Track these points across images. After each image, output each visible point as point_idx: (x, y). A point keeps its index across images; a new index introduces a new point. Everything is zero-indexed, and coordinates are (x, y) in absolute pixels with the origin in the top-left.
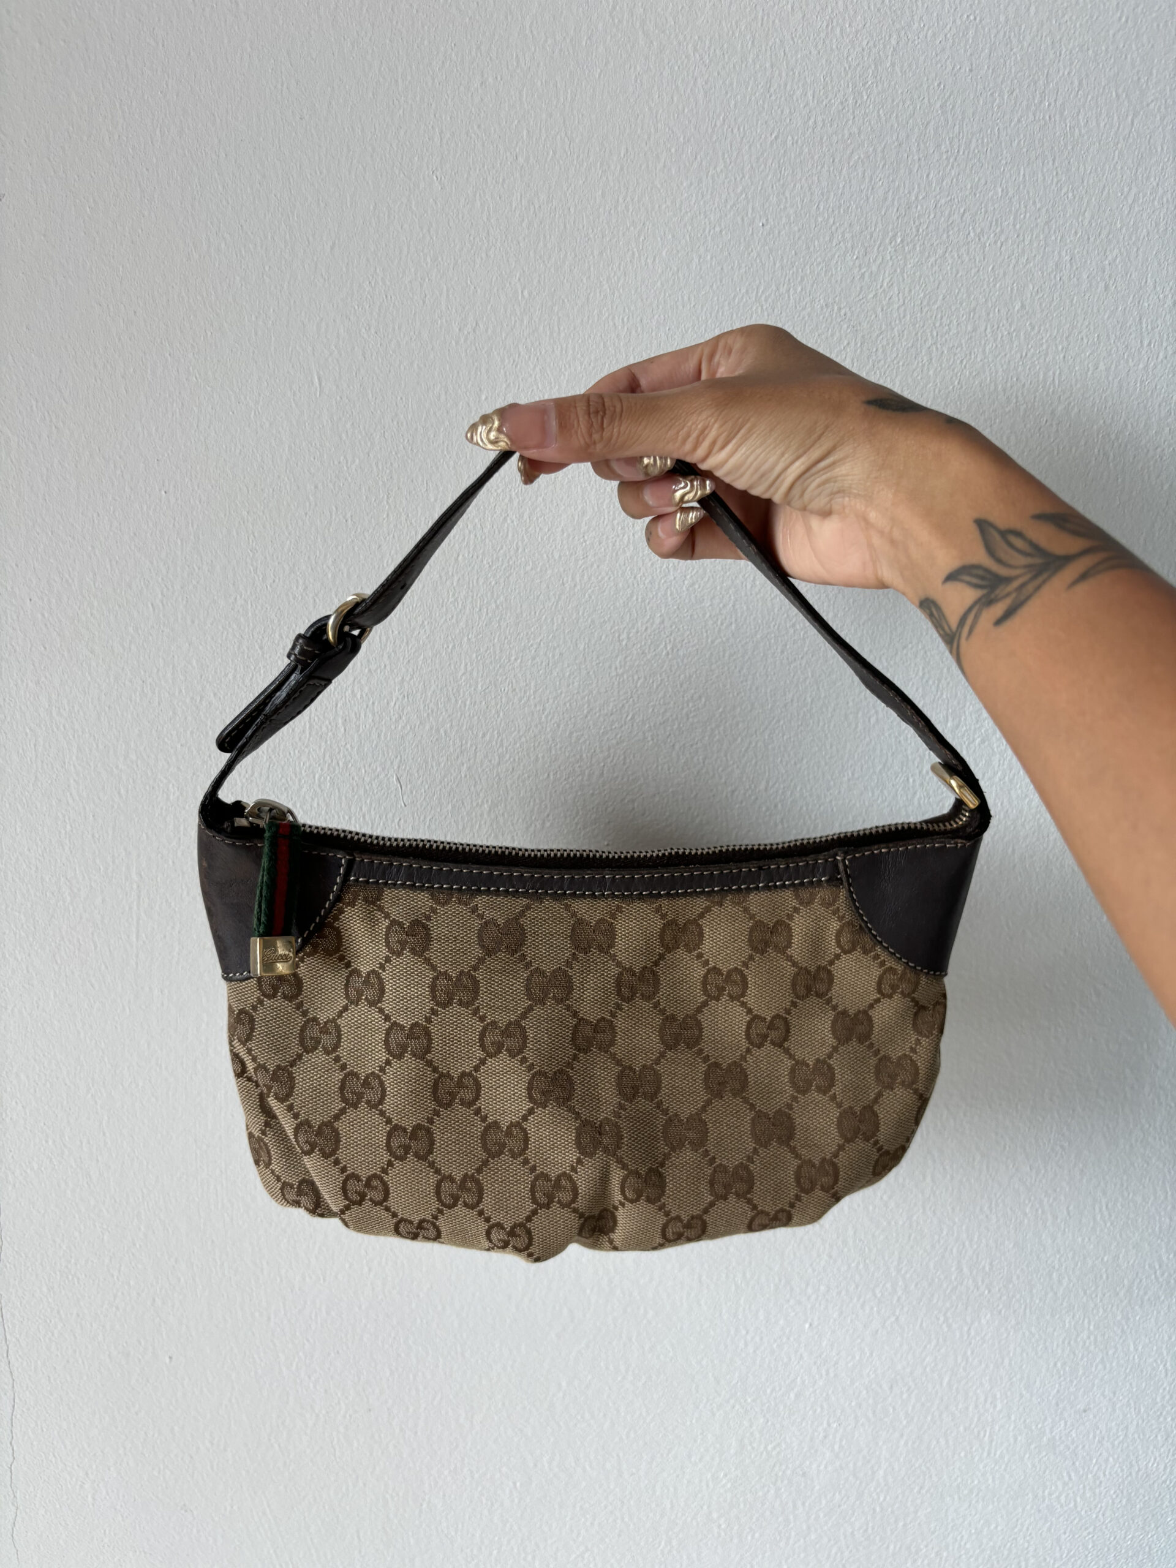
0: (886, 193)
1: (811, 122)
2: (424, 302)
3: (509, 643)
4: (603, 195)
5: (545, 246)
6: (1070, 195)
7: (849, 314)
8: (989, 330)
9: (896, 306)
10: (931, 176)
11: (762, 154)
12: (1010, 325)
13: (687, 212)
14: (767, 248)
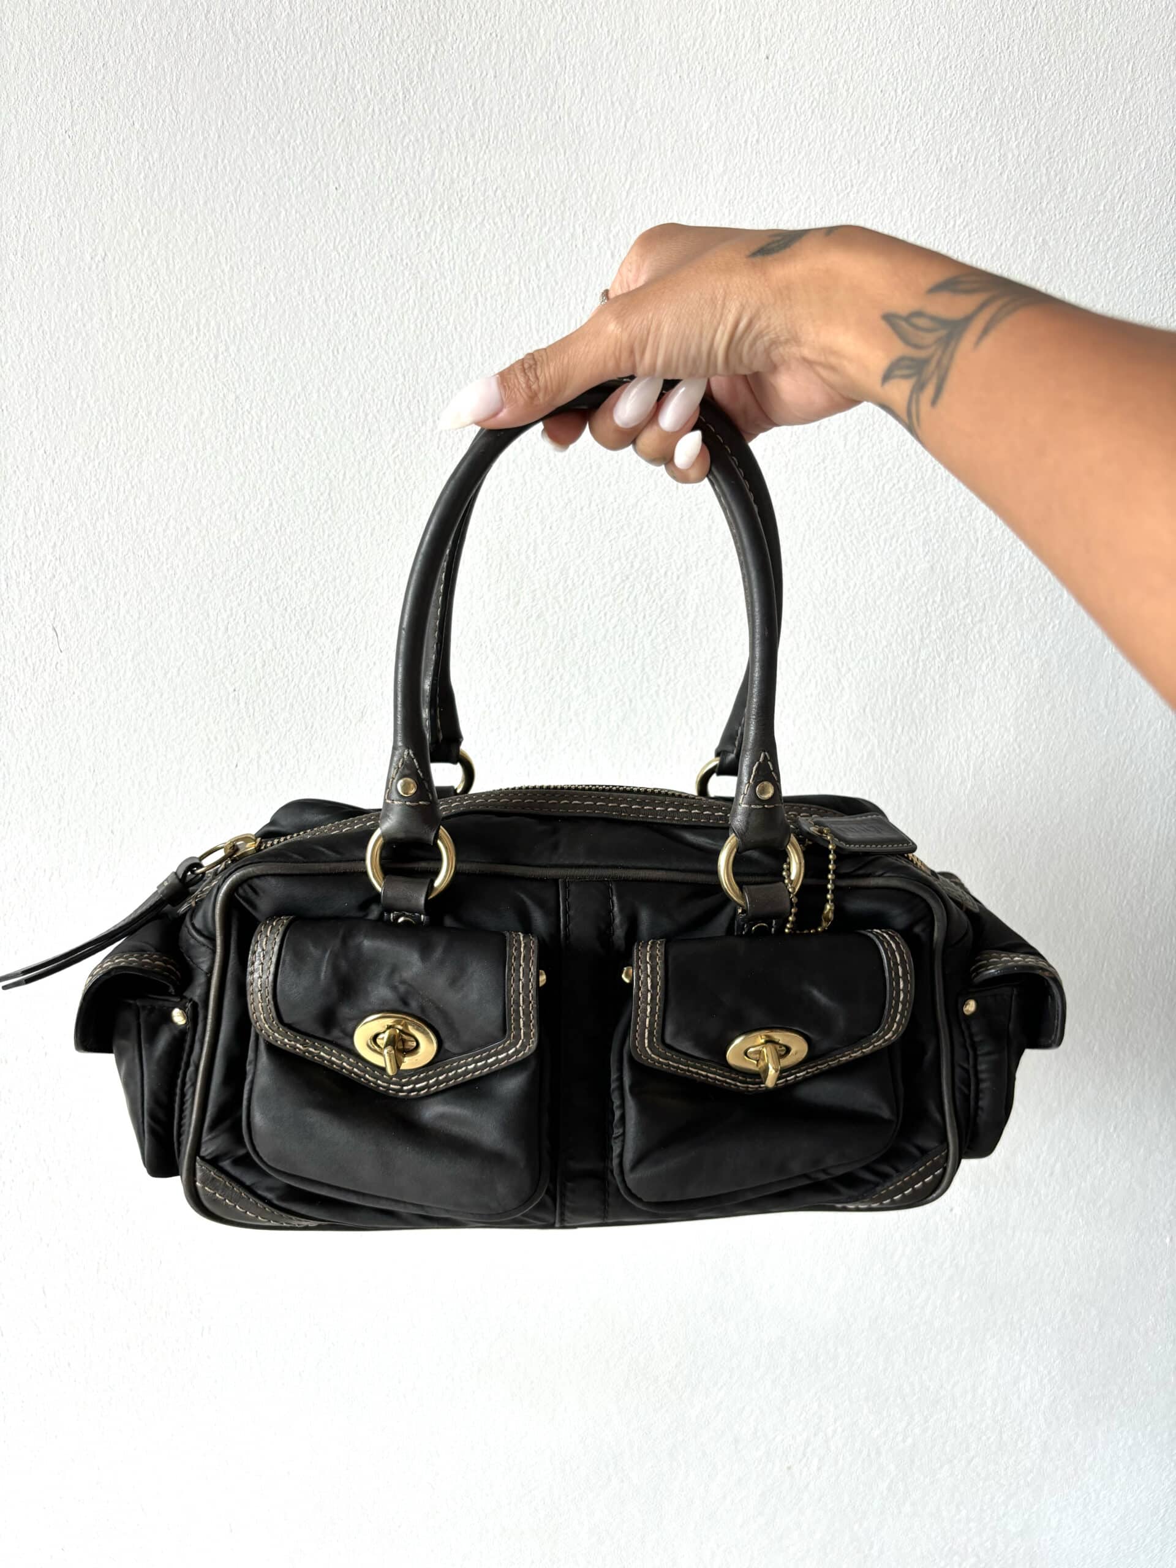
0: (433, 171)
1: (370, 110)
2: (61, 234)
3: (143, 517)
4: (205, 156)
5: (159, 194)
6: (579, 179)
7: (409, 264)
8: (522, 282)
9: (447, 260)
10: (469, 159)
11: (332, 132)
12: (539, 280)
13: (273, 175)
14: (340, 207)
